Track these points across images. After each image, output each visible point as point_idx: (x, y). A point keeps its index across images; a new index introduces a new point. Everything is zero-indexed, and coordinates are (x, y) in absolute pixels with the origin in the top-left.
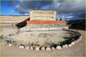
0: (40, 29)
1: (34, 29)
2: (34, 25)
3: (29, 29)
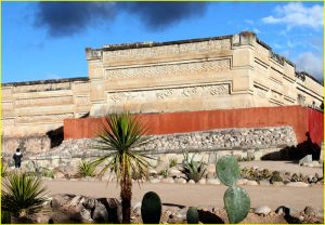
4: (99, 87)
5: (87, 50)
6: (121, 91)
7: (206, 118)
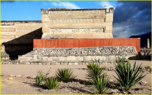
0: (62, 59)
1: (50, 59)
2: (52, 49)
3: (38, 58)
4: (47, 26)
5: (41, 9)
6: (56, 28)
7: (98, 42)
